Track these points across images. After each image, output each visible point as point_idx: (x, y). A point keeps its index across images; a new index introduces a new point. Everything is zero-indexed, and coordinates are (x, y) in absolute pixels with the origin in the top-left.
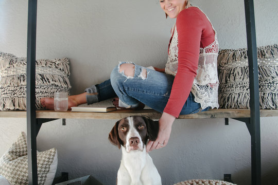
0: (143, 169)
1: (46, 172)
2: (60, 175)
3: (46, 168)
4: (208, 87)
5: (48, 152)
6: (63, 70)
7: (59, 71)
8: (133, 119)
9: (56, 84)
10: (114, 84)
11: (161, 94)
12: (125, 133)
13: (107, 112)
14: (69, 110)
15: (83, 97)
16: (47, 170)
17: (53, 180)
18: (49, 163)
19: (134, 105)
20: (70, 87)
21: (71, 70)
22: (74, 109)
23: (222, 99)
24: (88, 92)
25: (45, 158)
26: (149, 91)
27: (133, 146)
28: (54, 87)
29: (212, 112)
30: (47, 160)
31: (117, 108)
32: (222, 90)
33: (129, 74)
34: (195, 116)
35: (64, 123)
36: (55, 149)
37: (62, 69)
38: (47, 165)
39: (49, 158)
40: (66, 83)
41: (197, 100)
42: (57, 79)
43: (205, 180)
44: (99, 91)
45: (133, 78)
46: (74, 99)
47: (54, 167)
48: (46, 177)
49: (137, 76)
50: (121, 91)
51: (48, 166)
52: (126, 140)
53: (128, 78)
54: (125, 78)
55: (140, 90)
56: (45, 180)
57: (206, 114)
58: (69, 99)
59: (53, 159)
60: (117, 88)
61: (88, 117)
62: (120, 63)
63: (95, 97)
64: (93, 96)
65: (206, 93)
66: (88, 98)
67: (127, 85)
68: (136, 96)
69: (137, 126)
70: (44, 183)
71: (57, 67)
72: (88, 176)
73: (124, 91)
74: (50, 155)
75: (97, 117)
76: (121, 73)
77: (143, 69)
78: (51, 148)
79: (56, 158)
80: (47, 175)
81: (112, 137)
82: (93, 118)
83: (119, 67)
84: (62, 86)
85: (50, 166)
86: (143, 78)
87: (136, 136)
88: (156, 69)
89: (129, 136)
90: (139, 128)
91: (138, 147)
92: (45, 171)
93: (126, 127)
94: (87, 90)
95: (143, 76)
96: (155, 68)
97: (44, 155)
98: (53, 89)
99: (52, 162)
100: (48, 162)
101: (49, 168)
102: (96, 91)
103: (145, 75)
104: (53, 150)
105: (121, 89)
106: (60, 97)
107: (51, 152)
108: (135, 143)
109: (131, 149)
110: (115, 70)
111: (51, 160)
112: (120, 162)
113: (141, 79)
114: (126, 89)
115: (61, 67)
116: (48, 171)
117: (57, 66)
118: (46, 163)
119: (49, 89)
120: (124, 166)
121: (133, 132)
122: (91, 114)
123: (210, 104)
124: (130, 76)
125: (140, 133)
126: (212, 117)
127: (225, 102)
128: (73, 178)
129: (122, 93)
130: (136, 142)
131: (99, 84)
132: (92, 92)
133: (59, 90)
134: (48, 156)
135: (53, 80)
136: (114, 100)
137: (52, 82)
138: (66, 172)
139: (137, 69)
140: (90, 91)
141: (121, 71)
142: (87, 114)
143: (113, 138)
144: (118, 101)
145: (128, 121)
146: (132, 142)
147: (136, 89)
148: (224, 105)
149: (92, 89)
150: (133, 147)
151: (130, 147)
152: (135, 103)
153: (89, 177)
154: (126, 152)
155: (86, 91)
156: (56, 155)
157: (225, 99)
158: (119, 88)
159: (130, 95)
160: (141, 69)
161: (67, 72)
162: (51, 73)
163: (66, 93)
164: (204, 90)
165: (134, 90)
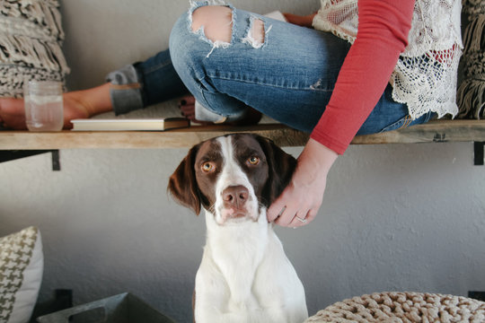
0: (259, 265)
1: (13, 289)
2: (51, 296)
3: (12, 277)
4: (427, 60)
5: (17, 237)
6: (44, 24)
7: (33, 25)
8: (233, 142)
9: (28, 60)
10: (180, 62)
11: (302, 84)
12: (213, 177)
13: (165, 130)
14: (68, 127)
15: (101, 95)
16: (16, 281)
17: (31, 309)
18: (21, 266)
19: (235, 116)
20: (66, 69)
21: (66, 24)
22: (78, 124)
23: (469, 96)
24: (114, 82)
25: (10, 251)
26: (271, 79)
27: (233, 207)
28: (21, 69)
29: (437, 127)
30: (14, 256)
31: (192, 124)
32: (471, 70)
33: (217, 36)
34: (392, 136)
35: (56, 167)
36: (35, 230)
37: (40, 20)
38: (14, 269)
39: (20, 253)
40: (54, 58)
41: (398, 96)
42: (28, 48)
43: (414, 294)
44: (143, 78)
45: (227, 44)
46: (78, 101)
47: (33, 275)
48: (13, 299)
49: (239, 41)
50: (198, 81)
51: (17, 273)
52: (214, 194)
53: (216, 45)
54: (209, 46)
55: (248, 75)
56: (11, 308)
57: (422, 132)
58: (64, 99)
59: (30, 254)
60: (188, 72)
61: (116, 143)
62: (194, 5)
63: (134, 94)
64: (129, 91)
65: (421, 76)
66: (116, 98)
67: (213, 66)
68: (237, 93)
69: (242, 159)
70: (8, 317)
71: (24, 16)
72: (123, 295)
73: (207, 79)
74: (22, 244)
75: (141, 142)
76: (195, 32)
77: (254, 19)
78: (25, 227)
79: (38, 252)
80: (18, 295)
81: (177, 185)
82: (129, 146)
83: (190, 17)
84: (46, 66)
85: (24, 273)
86: (256, 44)
87: (239, 182)
88: (290, 18)
89: (222, 183)
90: (249, 163)
91: (245, 211)
92: (9, 286)
93: (214, 161)
94: (112, 76)
95: (254, 39)
96: (286, 16)
97: (7, 246)
98: (20, 76)
99: (28, 262)
100: (18, 261)
101: (21, 277)
102: (135, 79)
103: (260, 37)
104: (29, 232)
105: (197, 75)
106: (40, 94)
107: (24, 237)
108: (239, 199)
109: (228, 216)
110: (181, 25)
111: (25, 258)
112: (202, 252)
113: (249, 47)
114: (212, 76)
115: (37, 14)
116: (20, 285)
117: (25, 11)
118: (11, 265)
119: (9, 75)
120: (212, 261)
121: (231, 174)
122: (123, 136)
123: (433, 106)
124: (219, 40)
125: (249, 177)
126: (438, 138)
127: (477, 103)
128: (85, 301)
129: (202, 86)
130: (241, 197)
131: (143, 60)
132: (125, 80)
133: (37, 76)
134: (16, 248)
135: (17, 51)
136: (184, 103)
137: (15, 56)
138: (66, 287)
139: (238, 21)
140: (119, 79)
141: (197, 27)
142: (112, 137)
143: (182, 187)
144: (194, 104)
145: (219, 147)
146: (231, 198)
147: (236, 74)
148: (473, 110)
149: (126, 73)
150: (231, 211)
151: (225, 211)
152: (235, 111)
153: (127, 298)
154: (216, 223)
155: (109, 81)
156: (39, 244)
157: (475, 95)
158: (192, 72)
159: (224, 91)
160: (248, 21)
161: (55, 31)
162: (10, 30)
163: (57, 86)
164: (417, 69)
165: (233, 77)
